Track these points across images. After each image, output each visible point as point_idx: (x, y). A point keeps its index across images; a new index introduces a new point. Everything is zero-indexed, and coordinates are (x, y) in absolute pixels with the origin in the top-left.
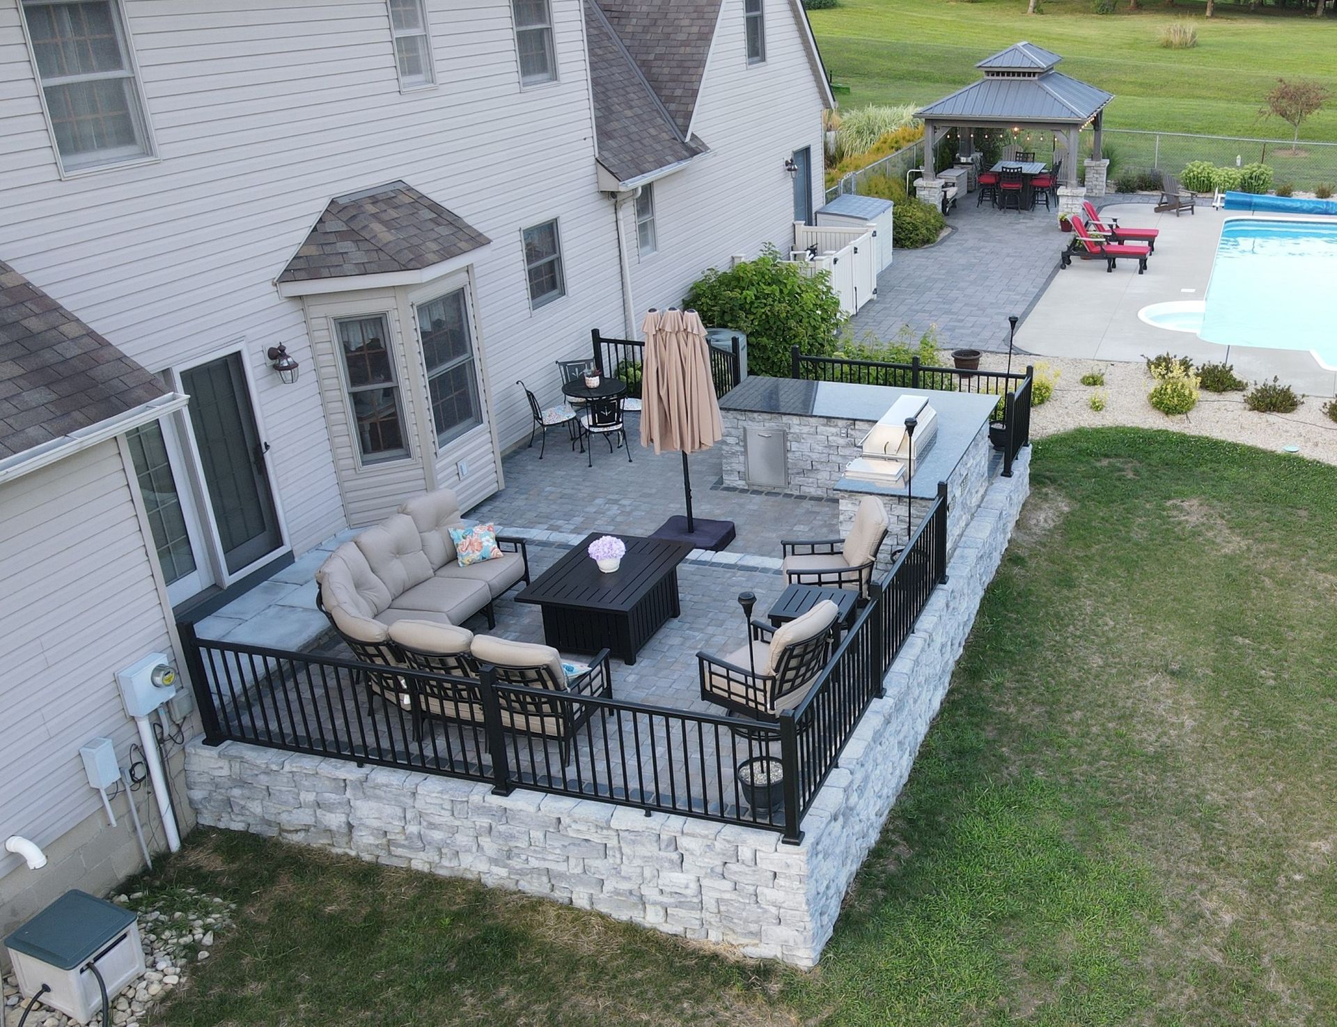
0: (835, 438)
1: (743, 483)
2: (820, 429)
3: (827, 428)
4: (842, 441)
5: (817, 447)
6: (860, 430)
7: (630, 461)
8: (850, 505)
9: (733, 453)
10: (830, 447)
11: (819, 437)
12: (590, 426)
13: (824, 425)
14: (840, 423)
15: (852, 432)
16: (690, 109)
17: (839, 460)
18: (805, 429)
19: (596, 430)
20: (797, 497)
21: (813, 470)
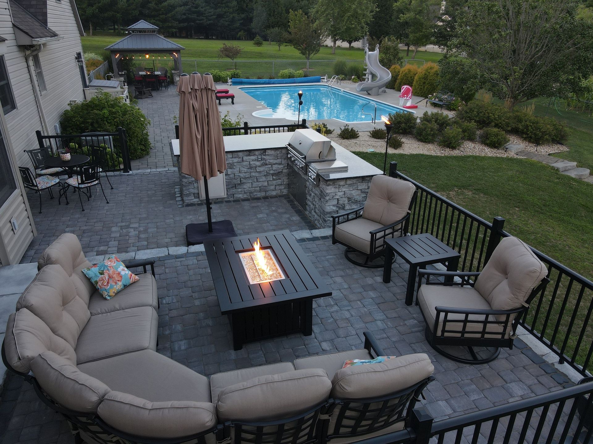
0: (254, 162)
1: (197, 200)
2: (245, 158)
3: (249, 157)
4: (258, 163)
5: (243, 169)
6: (268, 155)
7: (108, 203)
8: (333, 189)
9: (190, 183)
10: (251, 168)
11: (244, 163)
12: (79, 184)
13: (247, 156)
14: (257, 153)
15: (264, 157)
16: (44, 11)
17: (257, 174)
18: (236, 160)
19: (83, 186)
20: (234, 201)
21: (241, 183)
